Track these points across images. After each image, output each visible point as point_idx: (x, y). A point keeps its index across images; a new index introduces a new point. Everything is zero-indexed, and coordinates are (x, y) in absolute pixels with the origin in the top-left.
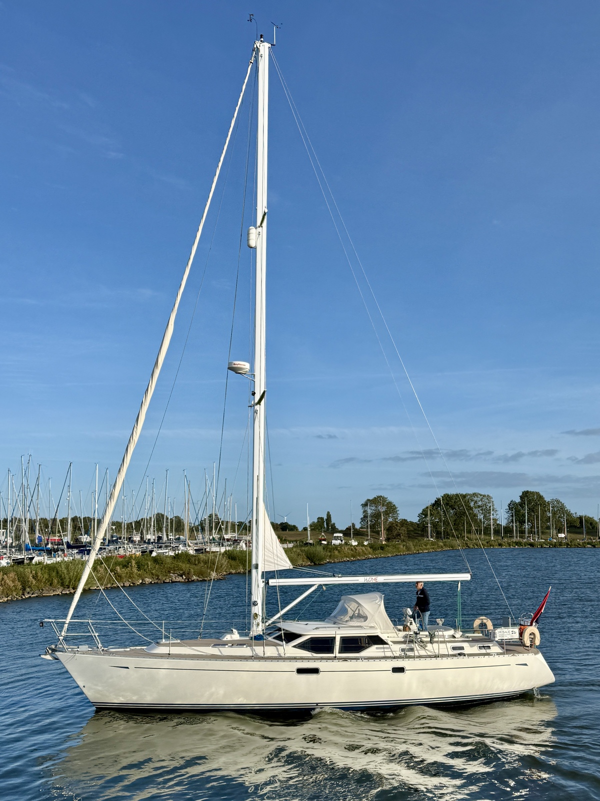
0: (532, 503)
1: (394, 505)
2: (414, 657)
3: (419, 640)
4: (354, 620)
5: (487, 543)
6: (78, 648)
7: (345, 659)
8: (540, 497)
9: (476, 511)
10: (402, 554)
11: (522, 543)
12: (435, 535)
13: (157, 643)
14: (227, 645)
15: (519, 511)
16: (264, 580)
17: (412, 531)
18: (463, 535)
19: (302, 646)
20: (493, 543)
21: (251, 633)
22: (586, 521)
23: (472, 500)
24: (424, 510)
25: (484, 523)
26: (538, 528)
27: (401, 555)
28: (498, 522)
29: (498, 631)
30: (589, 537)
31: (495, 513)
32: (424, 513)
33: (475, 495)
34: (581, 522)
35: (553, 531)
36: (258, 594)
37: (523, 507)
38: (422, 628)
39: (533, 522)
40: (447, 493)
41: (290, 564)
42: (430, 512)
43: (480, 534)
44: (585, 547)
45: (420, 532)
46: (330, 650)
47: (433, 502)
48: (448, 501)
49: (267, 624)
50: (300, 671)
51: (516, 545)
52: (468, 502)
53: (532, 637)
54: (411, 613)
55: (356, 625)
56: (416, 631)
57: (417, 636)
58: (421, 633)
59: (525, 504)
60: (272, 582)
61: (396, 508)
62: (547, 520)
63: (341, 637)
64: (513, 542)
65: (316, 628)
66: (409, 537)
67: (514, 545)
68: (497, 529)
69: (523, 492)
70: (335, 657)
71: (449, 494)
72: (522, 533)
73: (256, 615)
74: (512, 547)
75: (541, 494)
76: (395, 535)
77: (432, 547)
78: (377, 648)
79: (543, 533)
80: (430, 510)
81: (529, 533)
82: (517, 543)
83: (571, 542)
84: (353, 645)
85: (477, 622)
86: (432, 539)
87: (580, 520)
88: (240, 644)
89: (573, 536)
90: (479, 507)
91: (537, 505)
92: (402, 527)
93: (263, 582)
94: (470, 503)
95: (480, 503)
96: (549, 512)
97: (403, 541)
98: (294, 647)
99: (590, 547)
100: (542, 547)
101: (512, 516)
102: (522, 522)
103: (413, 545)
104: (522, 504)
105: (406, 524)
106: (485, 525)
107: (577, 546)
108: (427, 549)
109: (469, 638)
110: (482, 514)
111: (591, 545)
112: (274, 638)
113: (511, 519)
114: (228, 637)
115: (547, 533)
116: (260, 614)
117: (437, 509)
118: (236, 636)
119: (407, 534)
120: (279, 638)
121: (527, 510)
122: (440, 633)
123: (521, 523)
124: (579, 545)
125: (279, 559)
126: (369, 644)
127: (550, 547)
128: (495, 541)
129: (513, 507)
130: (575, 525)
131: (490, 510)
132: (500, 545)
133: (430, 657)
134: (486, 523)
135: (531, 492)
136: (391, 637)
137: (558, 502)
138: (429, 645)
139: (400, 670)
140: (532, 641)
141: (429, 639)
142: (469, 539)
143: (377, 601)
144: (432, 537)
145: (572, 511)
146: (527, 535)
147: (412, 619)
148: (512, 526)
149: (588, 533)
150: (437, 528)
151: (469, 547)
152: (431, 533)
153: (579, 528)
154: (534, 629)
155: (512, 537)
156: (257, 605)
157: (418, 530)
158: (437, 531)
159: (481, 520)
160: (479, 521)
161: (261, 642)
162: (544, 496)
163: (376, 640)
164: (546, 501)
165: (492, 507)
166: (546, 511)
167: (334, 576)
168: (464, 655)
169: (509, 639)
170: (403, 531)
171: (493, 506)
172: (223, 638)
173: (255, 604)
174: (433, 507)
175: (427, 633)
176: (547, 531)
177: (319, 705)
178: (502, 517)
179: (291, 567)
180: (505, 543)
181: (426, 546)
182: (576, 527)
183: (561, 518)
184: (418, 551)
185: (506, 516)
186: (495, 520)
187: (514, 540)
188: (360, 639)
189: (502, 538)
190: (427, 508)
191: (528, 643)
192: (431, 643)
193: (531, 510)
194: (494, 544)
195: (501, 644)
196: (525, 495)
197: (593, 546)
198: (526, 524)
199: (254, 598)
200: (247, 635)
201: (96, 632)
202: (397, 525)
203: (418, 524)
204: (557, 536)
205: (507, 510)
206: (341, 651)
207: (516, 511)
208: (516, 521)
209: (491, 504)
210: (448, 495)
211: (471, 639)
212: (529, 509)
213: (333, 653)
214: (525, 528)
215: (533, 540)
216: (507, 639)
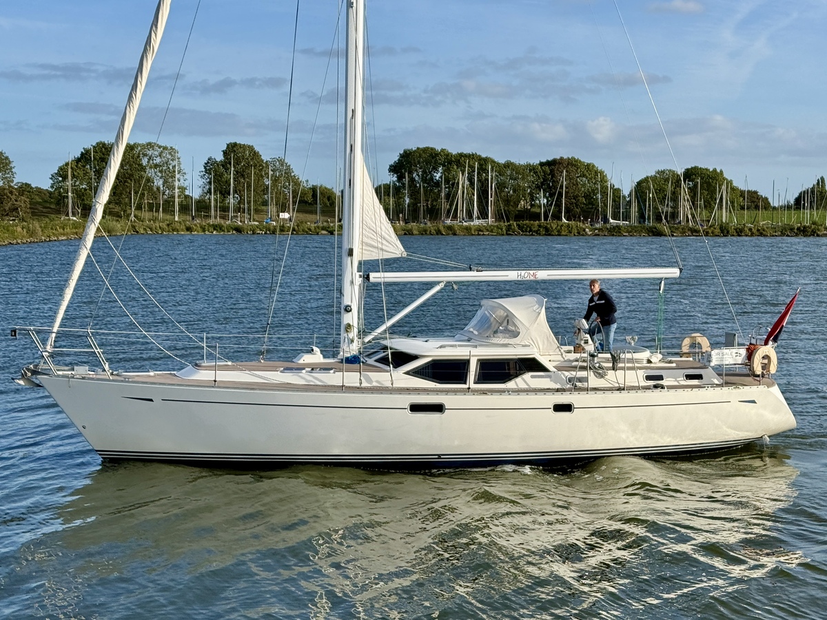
0: (241, 162)
1: (7, 158)
2: (587, 390)
3: (597, 365)
4: (499, 335)
5: (168, 225)
6: (73, 370)
7: (484, 392)
8: (255, 155)
9: (150, 173)
10: (19, 241)
11: (223, 226)
12: (80, 211)
13: (196, 365)
14: (304, 369)
15: (221, 175)
16: (361, 273)
17: (39, 203)
18: (129, 212)
19: (417, 373)
20: (177, 226)
21: (342, 353)
22: (321, 193)
23: (145, 155)
24: (61, 169)
25: (164, 194)
26: (249, 203)
27: (18, 243)
28: (187, 193)
29: (714, 353)
30: (325, 218)
31: (182, 177)
32: (62, 173)
33: (150, 145)
34: (314, 195)
35: (272, 209)
36: (352, 295)
37: (227, 169)
38: (603, 348)
39: (242, 193)
40: (103, 141)
41: (403, 250)
42: (72, 172)
43: (157, 211)
44: (318, 234)
45: (53, 206)
46: (462, 378)
47: (78, 155)
48: (103, 154)
49: (367, 340)
50: (415, 408)
51: (214, 229)
52: (139, 157)
53: (766, 361)
54: (587, 327)
55: (501, 342)
56: (592, 352)
57: (593, 360)
58: (600, 355)
59: (230, 164)
60: (374, 276)
61: (10, 162)
62: (263, 191)
63: (479, 360)
64: (209, 224)
65: (441, 347)
66: (34, 214)
67: (211, 229)
68: (184, 203)
69: (228, 145)
70: (469, 388)
71: (106, 142)
72: (224, 211)
73: (349, 327)
74: (207, 233)
75: (257, 149)
76: (7, 208)
77: (74, 231)
78: (532, 377)
79: (257, 211)
80: (72, 168)
81: (235, 211)
82: (215, 227)
83: (298, 226)
84: (495, 371)
85: (687, 342)
86: (75, 218)
87: (313, 191)
88: (326, 369)
89: (302, 216)
90: (156, 166)
91: (249, 166)
92: (22, 195)
93: (360, 276)
94: (141, 160)
95: (158, 160)
96: (268, 178)
97: (24, 220)
98: (407, 373)
99: (324, 234)
100: (253, 233)
101: (210, 183)
102: (225, 193)
103: (41, 227)
104: (225, 164)
105: (29, 192)
106: (165, 197)
107: (307, 232)
108: (64, 235)
109: (672, 363)
110: (161, 178)
111: (327, 231)
112: (376, 361)
113: (208, 187)
114: (306, 359)
115: (262, 211)
116: (355, 325)
117: (84, 166)
118: (317, 357)
119: (30, 208)
120: (384, 360)
121: (234, 174)
122: (629, 356)
123: (224, 195)
124: (310, 230)
125: (384, 242)
126: (520, 369)
127: (266, 233)
128: (180, 223)
129: (211, 169)
130: (306, 199)
131: (174, 171)
132: (189, 229)
133: (611, 389)
134: (167, 193)
135: (240, 144)
136: (553, 361)
137: (282, 162)
138: (611, 373)
139: (567, 408)
140: (765, 367)
141: (611, 365)
142: (138, 219)
143: (535, 308)
144: (74, 215)
145: (302, 178)
146: (231, 214)
147: (588, 336)
148: (209, 199)
149: (324, 213)
150: (83, 200)
151: (137, 232)
152: (73, 208)
153: (310, 204)
154: (769, 350)
155: (208, 217)
156: (351, 311)
157: (51, 203)
158: (84, 204)
159: (158, 189)
160: (155, 189)
161: (356, 366)
162: (261, 153)
163: (532, 365)
164: (262, 161)
165: (177, 167)
166: (262, 176)
167: (470, 269)
168: (663, 387)
169: (731, 365)
170: (23, 203)
171: (179, 164)
172: (299, 360)
173: (348, 309)
174: (77, 163)
175: (609, 356)
176: (263, 208)
177: (442, 457)
178: (193, 183)
179: (405, 254)
180: (196, 225)
181: (64, 230)
182: (306, 202)
183: (285, 188)
184: (49, 237)
185: (201, 182)
186: (182, 189)
187: (211, 221)
188: (508, 364)
189: (193, 219)
190: (67, 164)
191: (758, 371)
192: (614, 369)
193: (240, 174)
194: (178, 228)
195: (719, 371)
196: (232, 149)
197: (329, 232)
198: (231, 196)
199: (346, 301)
200: (334, 355)
201: (100, 349)
202: (11, 193)
203: (50, 193)
204: (278, 216)
205: (202, 173)
206: (478, 379)
207: (216, 175)
208: (215, 191)
209: (176, 163)
210: (104, 144)
211: (674, 365)
212: (237, 172)
213: (465, 383)
214: (229, 203)
215: (241, 221)
216: (728, 365)
